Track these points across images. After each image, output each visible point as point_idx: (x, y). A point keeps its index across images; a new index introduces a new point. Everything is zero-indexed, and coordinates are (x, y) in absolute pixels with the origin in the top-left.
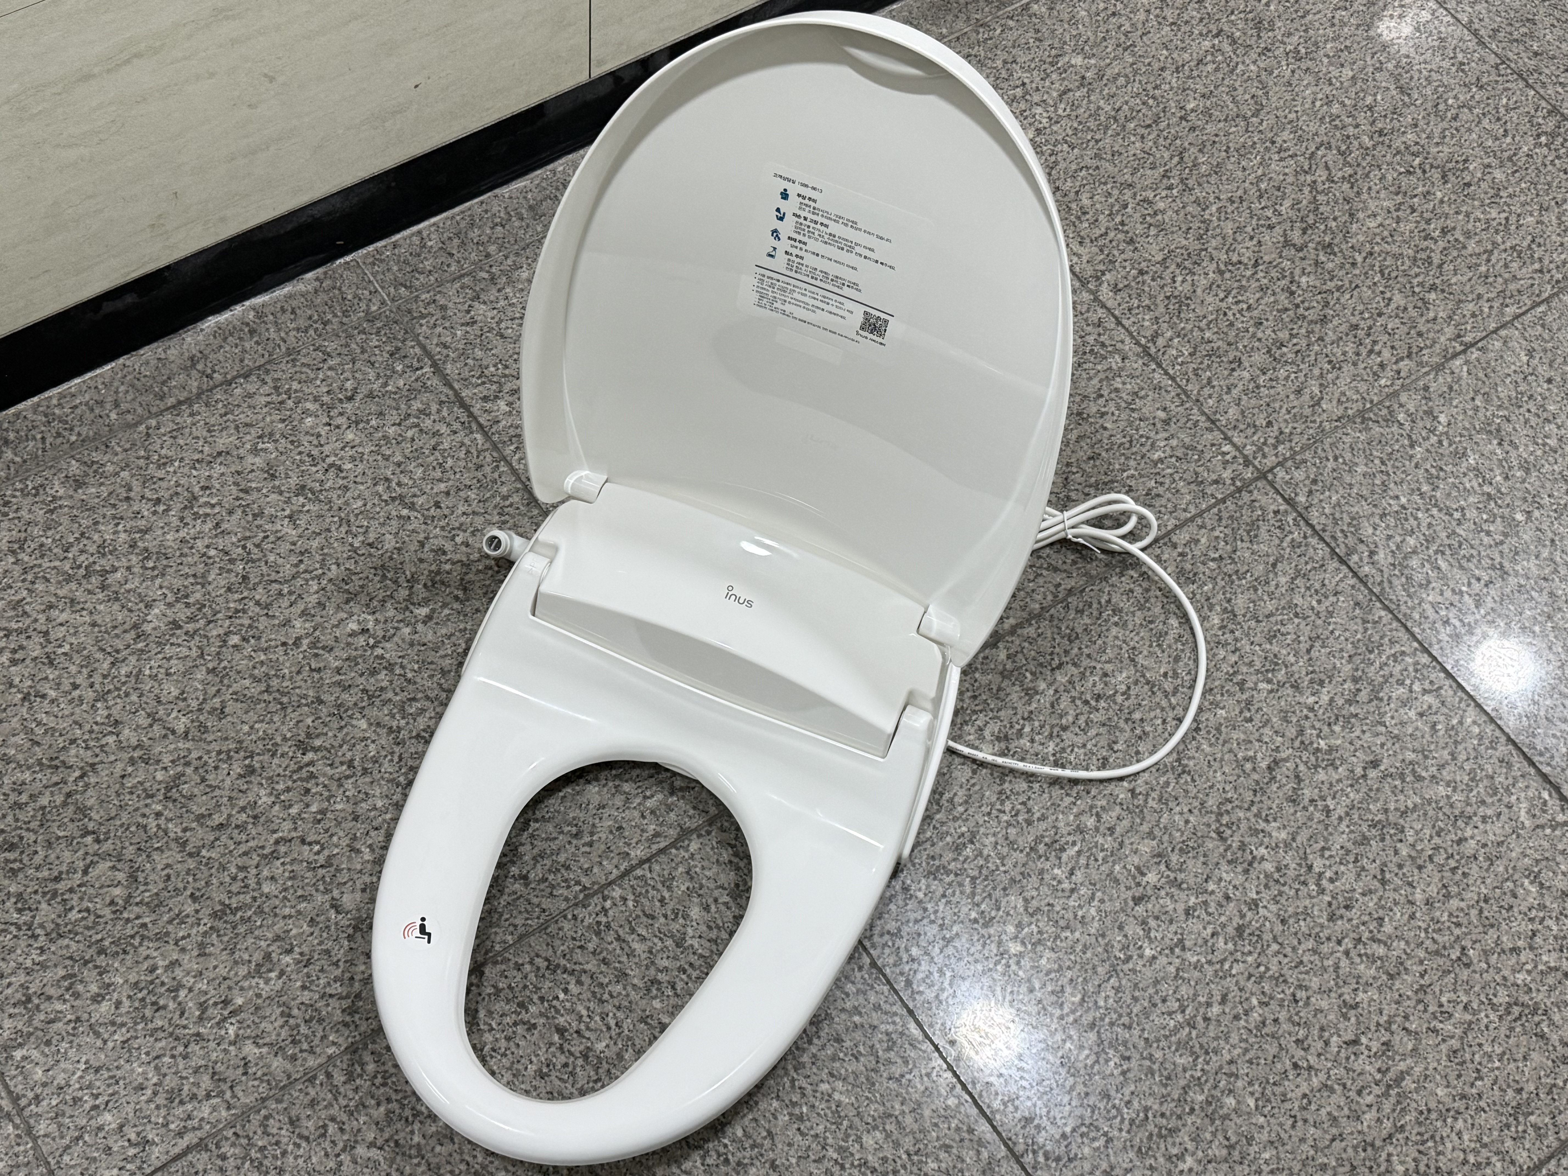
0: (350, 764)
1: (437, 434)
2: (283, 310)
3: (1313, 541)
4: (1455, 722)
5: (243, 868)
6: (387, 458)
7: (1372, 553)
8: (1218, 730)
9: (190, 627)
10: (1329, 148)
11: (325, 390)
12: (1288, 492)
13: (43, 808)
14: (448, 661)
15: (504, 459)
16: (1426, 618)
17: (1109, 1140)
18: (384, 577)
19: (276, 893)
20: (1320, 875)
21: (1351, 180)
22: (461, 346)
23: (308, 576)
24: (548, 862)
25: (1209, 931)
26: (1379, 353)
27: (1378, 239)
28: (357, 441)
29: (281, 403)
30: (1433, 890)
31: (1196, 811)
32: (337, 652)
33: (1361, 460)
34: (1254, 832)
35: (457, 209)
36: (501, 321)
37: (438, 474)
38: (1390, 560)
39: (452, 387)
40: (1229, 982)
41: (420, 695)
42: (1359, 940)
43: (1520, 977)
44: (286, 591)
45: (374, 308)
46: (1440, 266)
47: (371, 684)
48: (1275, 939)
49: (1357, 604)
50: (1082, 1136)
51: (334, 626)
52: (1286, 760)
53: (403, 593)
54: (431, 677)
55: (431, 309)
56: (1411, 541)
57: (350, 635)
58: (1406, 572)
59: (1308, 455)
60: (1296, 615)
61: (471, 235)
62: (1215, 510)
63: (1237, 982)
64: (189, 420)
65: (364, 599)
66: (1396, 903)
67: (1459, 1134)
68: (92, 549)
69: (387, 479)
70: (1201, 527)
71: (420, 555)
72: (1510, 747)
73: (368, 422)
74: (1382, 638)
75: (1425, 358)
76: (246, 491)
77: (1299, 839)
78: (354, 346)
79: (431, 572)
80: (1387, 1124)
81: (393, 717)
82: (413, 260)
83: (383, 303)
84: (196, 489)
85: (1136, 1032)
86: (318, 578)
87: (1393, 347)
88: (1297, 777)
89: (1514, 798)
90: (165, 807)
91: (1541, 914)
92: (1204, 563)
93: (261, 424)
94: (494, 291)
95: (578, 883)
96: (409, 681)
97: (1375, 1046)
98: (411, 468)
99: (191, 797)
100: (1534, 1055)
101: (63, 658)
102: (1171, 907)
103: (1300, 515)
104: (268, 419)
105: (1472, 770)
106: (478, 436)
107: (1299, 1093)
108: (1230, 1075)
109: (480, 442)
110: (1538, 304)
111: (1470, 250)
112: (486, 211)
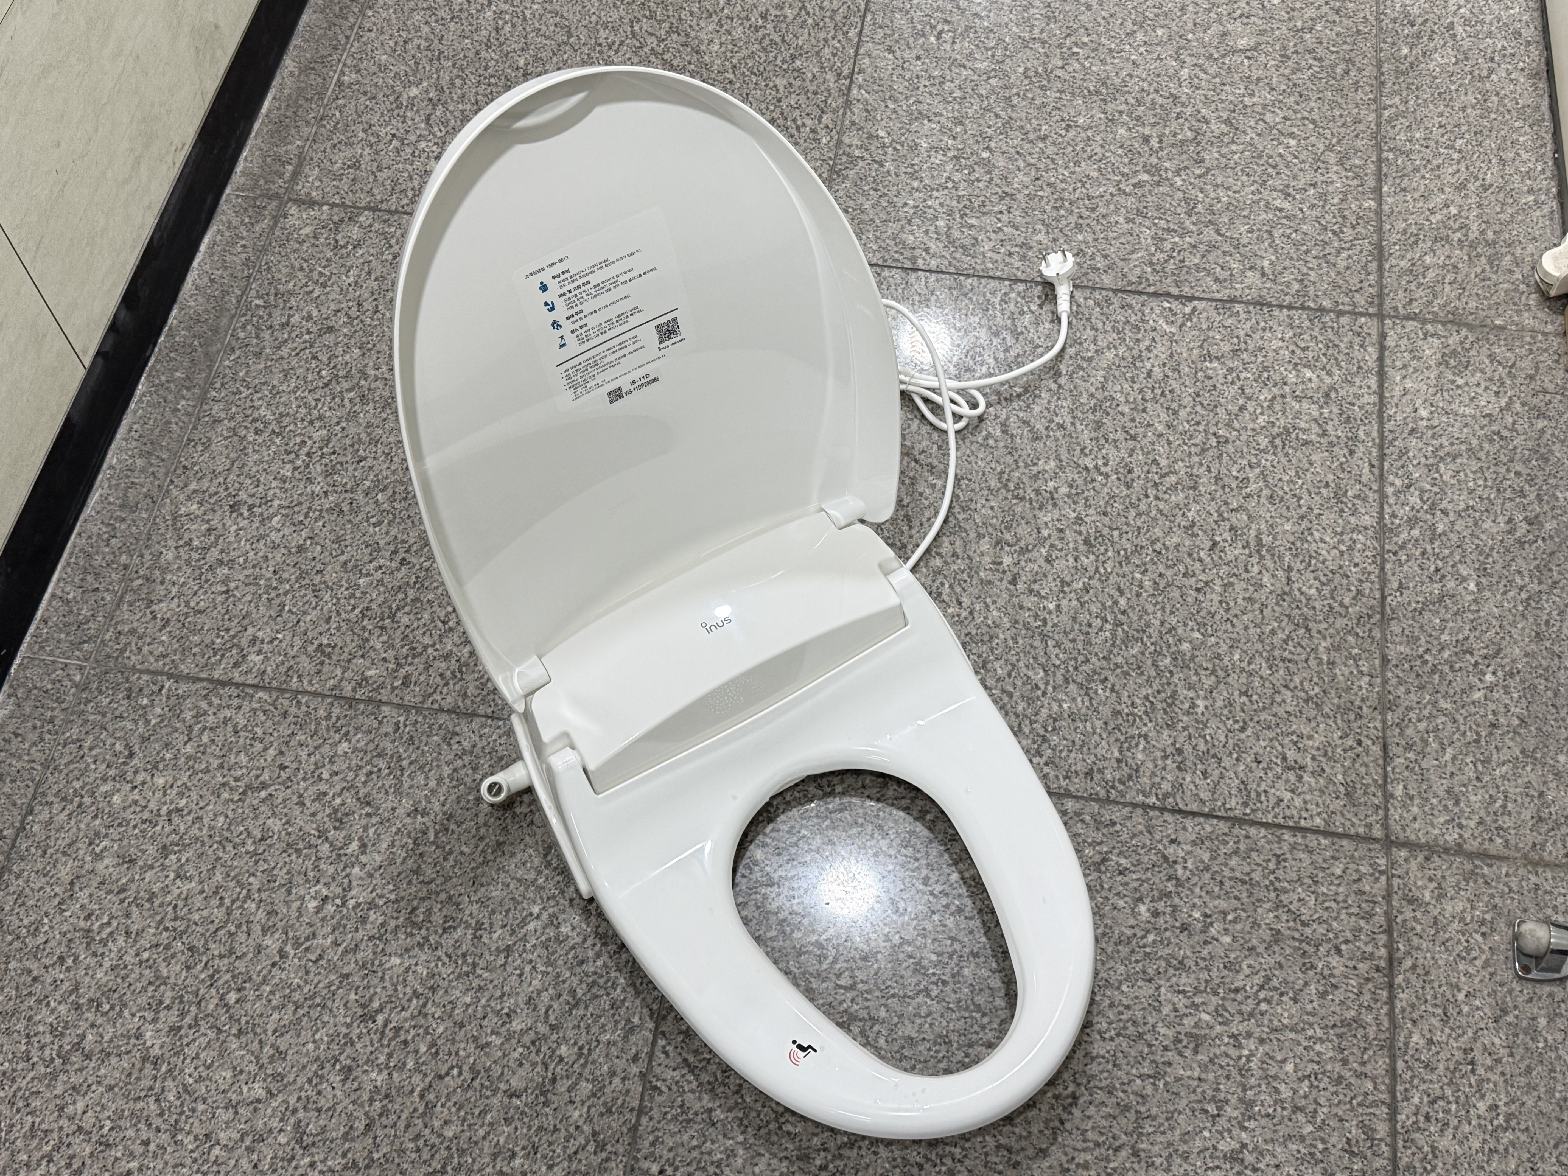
0: (416, 995)
1: (226, 721)
5: (417, 1137)
6: (207, 771)
7: (927, 250)
9: (188, 1020)
10: (638, 21)
11: (104, 766)
14: (410, 862)
15: (298, 692)
16: (996, 261)
17: (1146, 737)
18: (298, 851)
19: (460, 1128)
20: (1096, 467)
21: (672, 30)
22: (176, 646)
23: (238, 903)
25: (1071, 560)
26: (804, 125)
27: (729, 54)
28: (171, 780)
29: (79, 806)
30: (1164, 416)
31: (991, 497)
32: (320, 933)
33: (861, 200)
34: (1035, 477)
35: (65, 555)
36: (187, 604)
37: (259, 746)
38: (941, 245)
39: (202, 680)
40: (1113, 579)
41: (415, 903)
42: (1156, 484)
43: (1261, 420)
44: (233, 929)
45: (78, 678)
46: (783, 41)
47: (371, 929)
48: (1110, 528)
50: (1128, 750)
51: (298, 918)
52: (1008, 418)
53: (325, 848)
54: (410, 883)
55: (123, 640)
56: (941, 223)
57: (317, 913)
58: (957, 244)
61: (96, 563)
63: (1118, 575)
64: (21, 882)
66: (1153, 444)
67: (1322, 540)
68: (48, 1039)
69: (224, 785)
71: (308, 812)
72: (1120, 295)
73: (163, 759)
74: (984, 296)
75: (834, 105)
76: (122, 890)
77: (1063, 458)
78: (92, 718)
79: (329, 816)
80: (1280, 573)
82: (71, 619)
83: (81, 668)
84: (82, 924)
85: (1094, 660)
86: (248, 896)
87: (808, 114)
88: (1024, 422)
89: (1151, 322)
90: (312, 1155)
91: (1234, 375)
93: (81, 834)
94: (159, 587)
96: (397, 901)
97: (1227, 536)
98: (233, 760)
99: (324, 1129)
100: (1314, 458)
101: (114, 1134)
102: (1036, 568)
104: (82, 826)
105: (1113, 327)
106: (261, 694)
107: (1216, 603)
108: (1169, 631)
109: (266, 697)
110: (864, 17)
111: (790, 17)
112: (90, 537)
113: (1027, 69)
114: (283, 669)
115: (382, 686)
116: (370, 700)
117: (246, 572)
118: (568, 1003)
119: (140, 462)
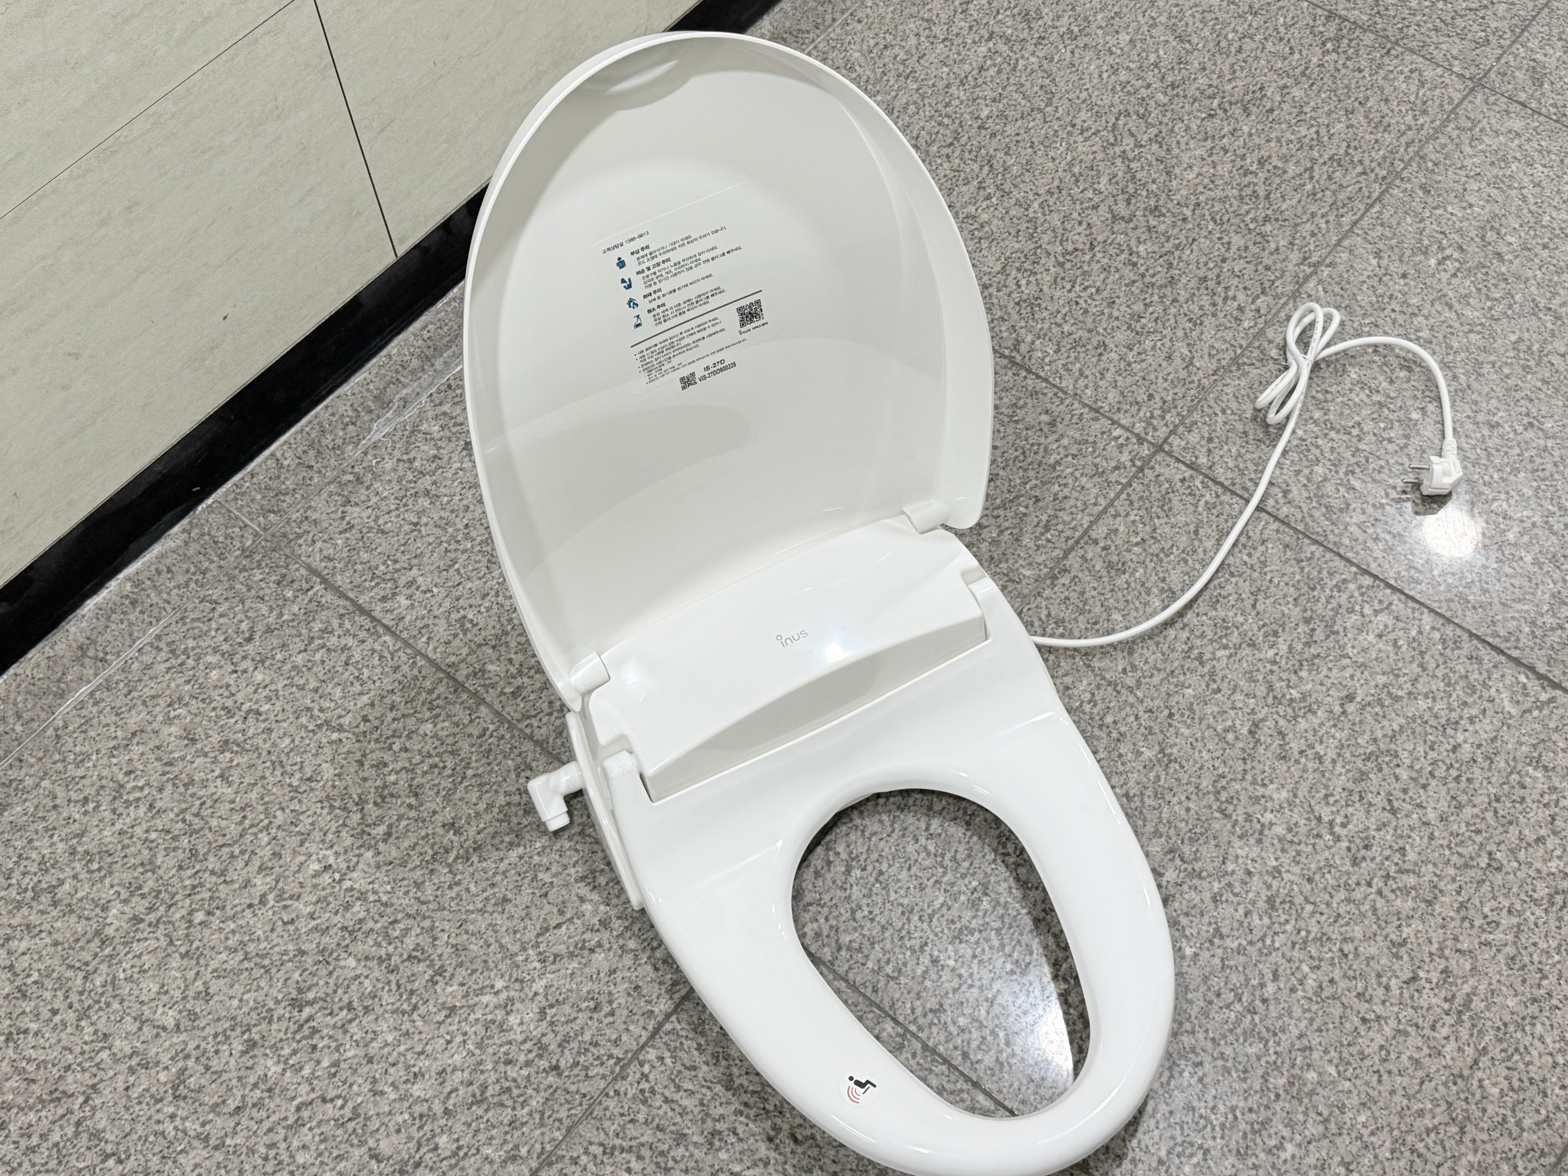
0: (350, 1007)
1: (345, 648)
2: (159, 572)
3: (1226, 498)
4: (1414, 633)
5: (272, 1146)
6: (301, 688)
7: (1286, 493)
8: (1191, 709)
9: (152, 917)
10: (1128, 115)
11: (222, 638)
12: (1188, 458)
13: (56, 1145)
14: (418, 873)
15: (419, 653)
16: (1356, 540)
17: (1207, 1152)
18: (332, 807)
19: (312, 1160)
20: (1331, 823)
21: (1157, 139)
22: (345, 555)
23: (255, 830)
24: (574, 1045)
25: (1241, 911)
26: (1234, 298)
27: (1200, 189)
28: (268, 681)
29: (181, 665)
30: (1443, 805)
31: (1194, 797)
32: (306, 897)
34: (1256, 800)
35: (304, 421)
36: (377, 518)
37: (357, 688)
38: (1305, 494)
39: (347, 598)
40: (1275, 957)
41: (400, 916)
42: (1387, 876)
43: (1553, 865)
44: (237, 852)
45: (249, 543)
46: (1267, 197)
47: (348, 920)
48: (1306, 900)
49: (1287, 546)
50: (1179, 1156)
51: (296, 872)
52: (1264, 720)
53: (356, 818)
54: (407, 893)
55: (305, 526)
56: (1319, 470)
57: (314, 877)
58: (1323, 501)
59: (1196, 416)
60: (1232, 574)
61: (325, 442)
62: (1124, 496)
63: (1283, 956)
64: (95, 710)
65: (317, 836)
66: (1412, 829)
68: (34, 868)
69: (308, 709)
70: (1115, 516)
71: (361, 774)
72: (1475, 642)
73: (273, 658)
74: (1319, 572)
75: (1280, 290)
76: (170, 764)
77: (1300, 793)
78: (238, 586)
79: (377, 788)
80: (1469, 1051)
81: (379, 945)
82: (274, 484)
83: (256, 535)
84: (120, 777)
85: (1201, 1035)
86: (267, 828)
87: (1245, 288)
88: (1280, 733)
89: (1493, 690)
90: (177, 1106)
91: (1554, 797)
92: (1128, 551)
93: (168, 692)
94: (363, 490)
95: (610, 1056)
96: (386, 905)
97: (1435, 976)
98: (329, 690)
99: (201, 1089)
101: (34, 987)
102: (1197, 900)
103: (1206, 476)
104: (173, 685)
105: (1445, 676)
106: (387, 638)
107: (1375, 1046)
108: (1303, 1050)
109: (390, 644)
110: (1371, 206)
111: (1291, 173)
112: (333, 415)
113: (1520, 340)
114: (419, 624)
115: (493, 686)
116: (475, 694)
117: (443, 514)
118: (474, 1096)
119: (415, 363)
